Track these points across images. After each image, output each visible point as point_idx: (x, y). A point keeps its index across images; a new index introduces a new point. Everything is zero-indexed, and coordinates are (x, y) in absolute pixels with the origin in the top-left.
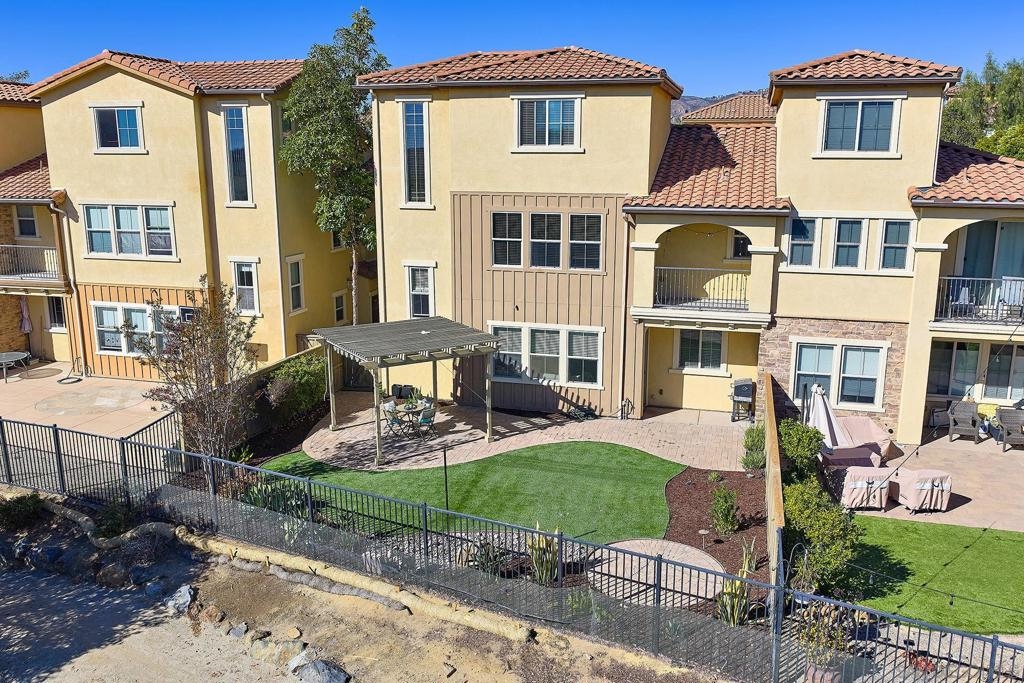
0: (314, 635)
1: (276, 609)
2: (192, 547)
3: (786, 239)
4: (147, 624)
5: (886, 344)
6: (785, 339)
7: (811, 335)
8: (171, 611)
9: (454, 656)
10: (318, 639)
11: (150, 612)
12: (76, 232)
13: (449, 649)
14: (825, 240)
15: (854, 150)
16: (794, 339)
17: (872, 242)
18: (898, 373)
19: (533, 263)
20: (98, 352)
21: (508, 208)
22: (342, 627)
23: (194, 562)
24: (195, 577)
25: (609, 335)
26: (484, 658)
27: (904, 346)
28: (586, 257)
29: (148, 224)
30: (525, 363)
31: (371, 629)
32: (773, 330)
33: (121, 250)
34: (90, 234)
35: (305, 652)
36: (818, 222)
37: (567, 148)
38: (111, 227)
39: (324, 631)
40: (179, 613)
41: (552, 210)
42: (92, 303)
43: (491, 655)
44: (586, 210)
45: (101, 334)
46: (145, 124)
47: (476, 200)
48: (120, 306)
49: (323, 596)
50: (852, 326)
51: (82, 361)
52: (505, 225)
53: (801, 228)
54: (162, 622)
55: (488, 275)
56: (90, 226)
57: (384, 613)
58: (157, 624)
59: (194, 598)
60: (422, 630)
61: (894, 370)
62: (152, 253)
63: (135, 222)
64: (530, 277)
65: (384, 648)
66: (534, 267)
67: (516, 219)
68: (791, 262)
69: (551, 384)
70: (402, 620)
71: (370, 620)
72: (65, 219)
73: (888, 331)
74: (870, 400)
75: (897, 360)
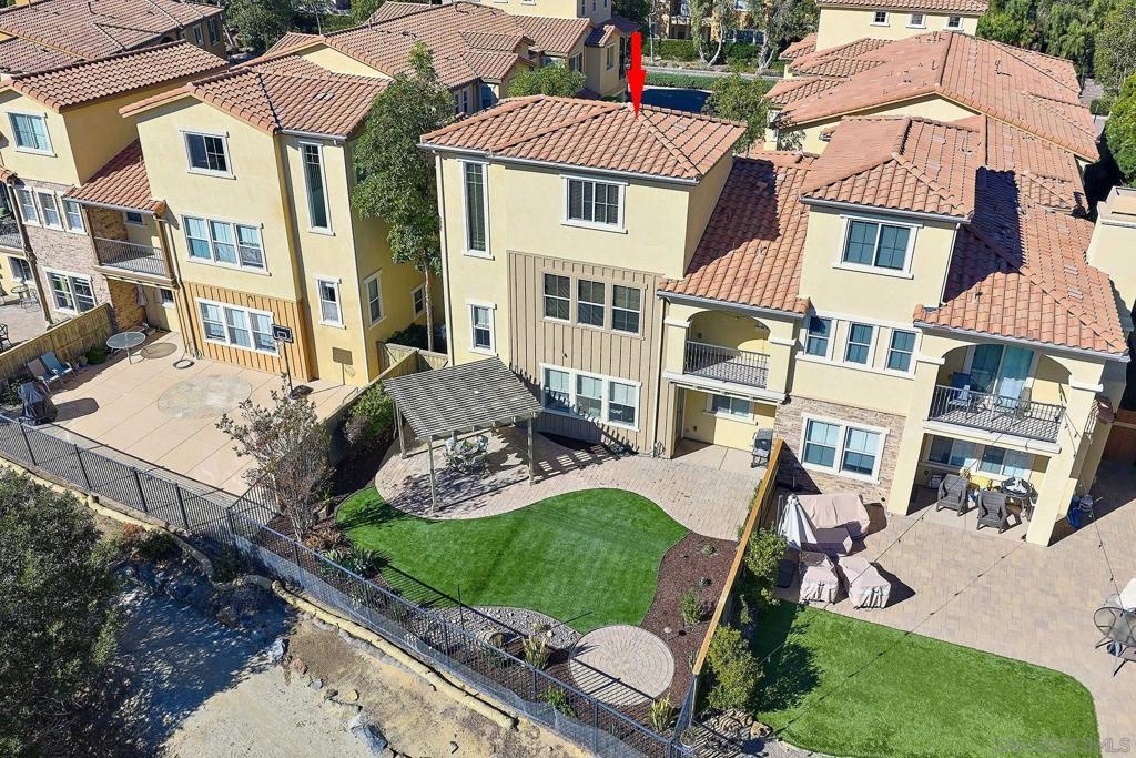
0: (367, 700)
1: (342, 670)
2: (285, 602)
3: (804, 333)
4: (254, 670)
5: (886, 431)
6: (798, 414)
7: (820, 413)
8: (271, 659)
9: (459, 734)
10: (370, 703)
11: (256, 659)
12: (178, 237)
13: (457, 728)
14: (838, 338)
15: (870, 264)
16: (806, 416)
17: (880, 346)
18: (894, 455)
19: (580, 320)
20: (205, 340)
21: (558, 272)
22: (387, 695)
23: (285, 615)
24: (286, 630)
25: (644, 389)
26: (479, 740)
27: (901, 434)
28: (626, 321)
29: (240, 239)
30: (572, 401)
31: (406, 700)
32: (788, 405)
33: (218, 258)
34: (190, 241)
35: (359, 715)
36: (834, 323)
37: (611, 227)
38: (208, 238)
39: (374, 697)
40: (275, 663)
41: (597, 278)
42: (197, 299)
43: (484, 738)
44: (628, 283)
45: (207, 326)
46: (231, 152)
47: (530, 262)
48: (222, 305)
49: (376, 662)
50: (856, 413)
51: (192, 344)
52: (555, 285)
53: (817, 325)
54: (264, 669)
55: (540, 326)
56: (189, 234)
57: (417, 688)
58: (260, 671)
59: (286, 650)
60: (441, 708)
61: (890, 452)
62: (246, 264)
63: (228, 237)
64: (577, 333)
65: (413, 719)
66: (580, 324)
67: (564, 281)
68: (808, 351)
69: (595, 421)
70: (429, 696)
71: (406, 692)
72: (167, 225)
73: (889, 420)
74: (869, 472)
75: (893, 445)
